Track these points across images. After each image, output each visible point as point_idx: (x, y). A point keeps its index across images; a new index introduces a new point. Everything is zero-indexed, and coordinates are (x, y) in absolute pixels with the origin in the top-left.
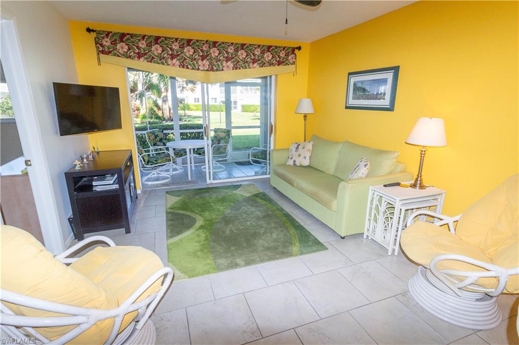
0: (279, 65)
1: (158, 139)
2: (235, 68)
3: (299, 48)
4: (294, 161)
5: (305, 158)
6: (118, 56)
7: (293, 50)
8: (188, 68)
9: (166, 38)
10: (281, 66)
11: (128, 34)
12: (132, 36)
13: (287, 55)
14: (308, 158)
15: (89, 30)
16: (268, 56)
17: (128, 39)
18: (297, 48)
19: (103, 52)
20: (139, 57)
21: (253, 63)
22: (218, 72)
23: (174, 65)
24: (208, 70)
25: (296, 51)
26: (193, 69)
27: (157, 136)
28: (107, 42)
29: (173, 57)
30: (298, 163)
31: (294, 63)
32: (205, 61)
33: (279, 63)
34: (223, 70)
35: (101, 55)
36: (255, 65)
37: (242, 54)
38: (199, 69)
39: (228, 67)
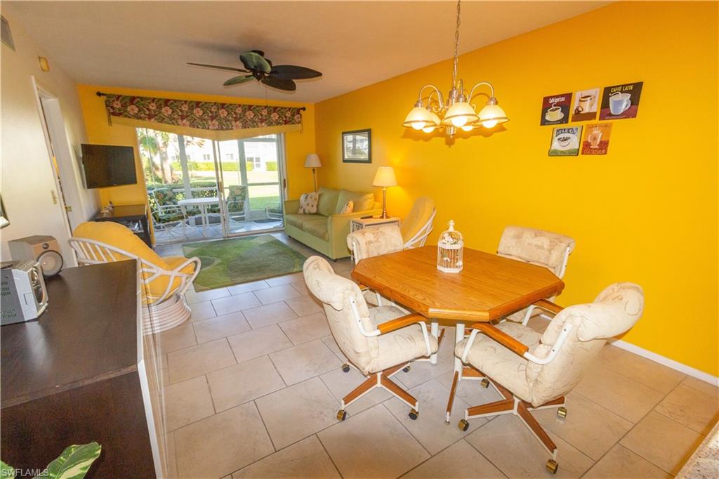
0: (286, 124)
1: (167, 198)
2: (244, 127)
3: (304, 109)
4: (304, 210)
5: (313, 206)
6: (129, 117)
7: (298, 111)
8: (198, 127)
9: (175, 101)
10: (287, 125)
11: (138, 97)
12: (142, 99)
13: (293, 115)
14: (315, 206)
15: (99, 94)
16: (275, 116)
17: (138, 102)
18: (302, 109)
19: (114, 114)
20: (150, 118)
21: (262, 122)
22: (228, 131)
23: (184, 125)
24: (217, 129)
25: (301, 112)
26: (203, 128)
27: (166, 195)
28: (117, 105)
29: (183, 118)
30: (307, 211)
31: (300, 122)
32: (214, 122)
33: (286, 123)
34: (232, 129)
35: (112, 117)
36: (263, 124)
37: (250, 115)
38: (208, 129)
39: (237, 126)
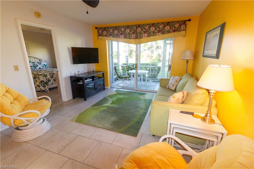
0: (174, 32)
2: (148, 36)
3: (190, 20)
6: (103, 36)
7: (185, 22)
8: (127, 38)
9: (119, 27)
10: (175, 33)
11: (107, 27)
12: (108, 28)
13: (180, 26)
15: (96, 28)
16: (168, 28)
17: (107, 29)
18: (188, 20)
19: (99, 35)
20: (110, 36)
21: (159, 33)
22: (140, 39)
23: (122, 37)
25: (187, 22)
26: (129, 38)
28: (100, 32)
29: (121, 34)
31: (184, 30)
33: (174, 31)
34: (142, 38)
35: (99, 37)
36: (160, 33)
38: (131, 38)
39: (145, 36)
